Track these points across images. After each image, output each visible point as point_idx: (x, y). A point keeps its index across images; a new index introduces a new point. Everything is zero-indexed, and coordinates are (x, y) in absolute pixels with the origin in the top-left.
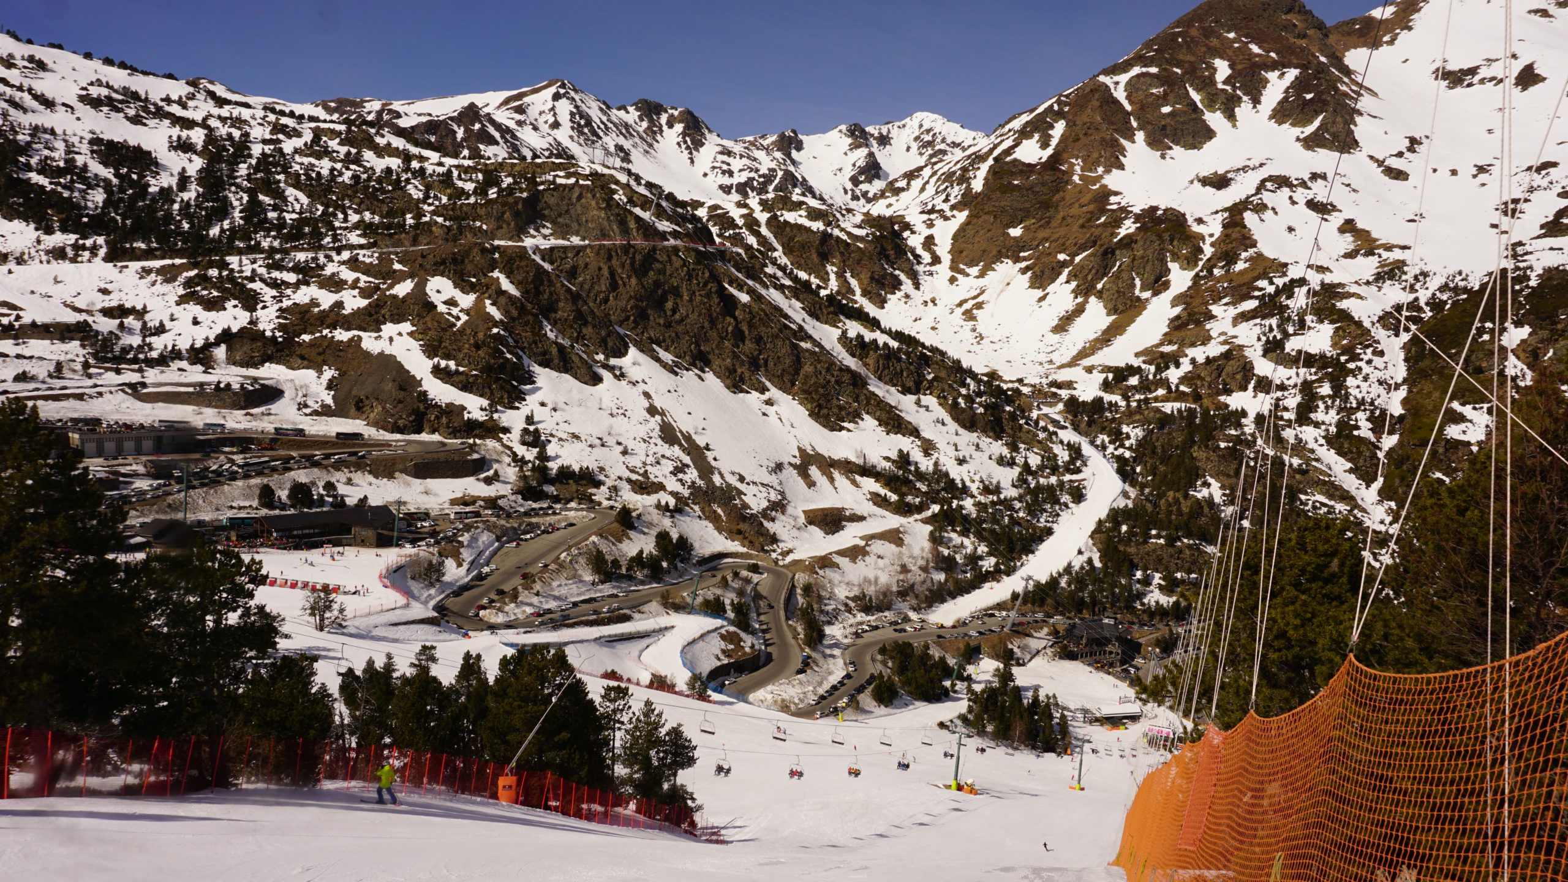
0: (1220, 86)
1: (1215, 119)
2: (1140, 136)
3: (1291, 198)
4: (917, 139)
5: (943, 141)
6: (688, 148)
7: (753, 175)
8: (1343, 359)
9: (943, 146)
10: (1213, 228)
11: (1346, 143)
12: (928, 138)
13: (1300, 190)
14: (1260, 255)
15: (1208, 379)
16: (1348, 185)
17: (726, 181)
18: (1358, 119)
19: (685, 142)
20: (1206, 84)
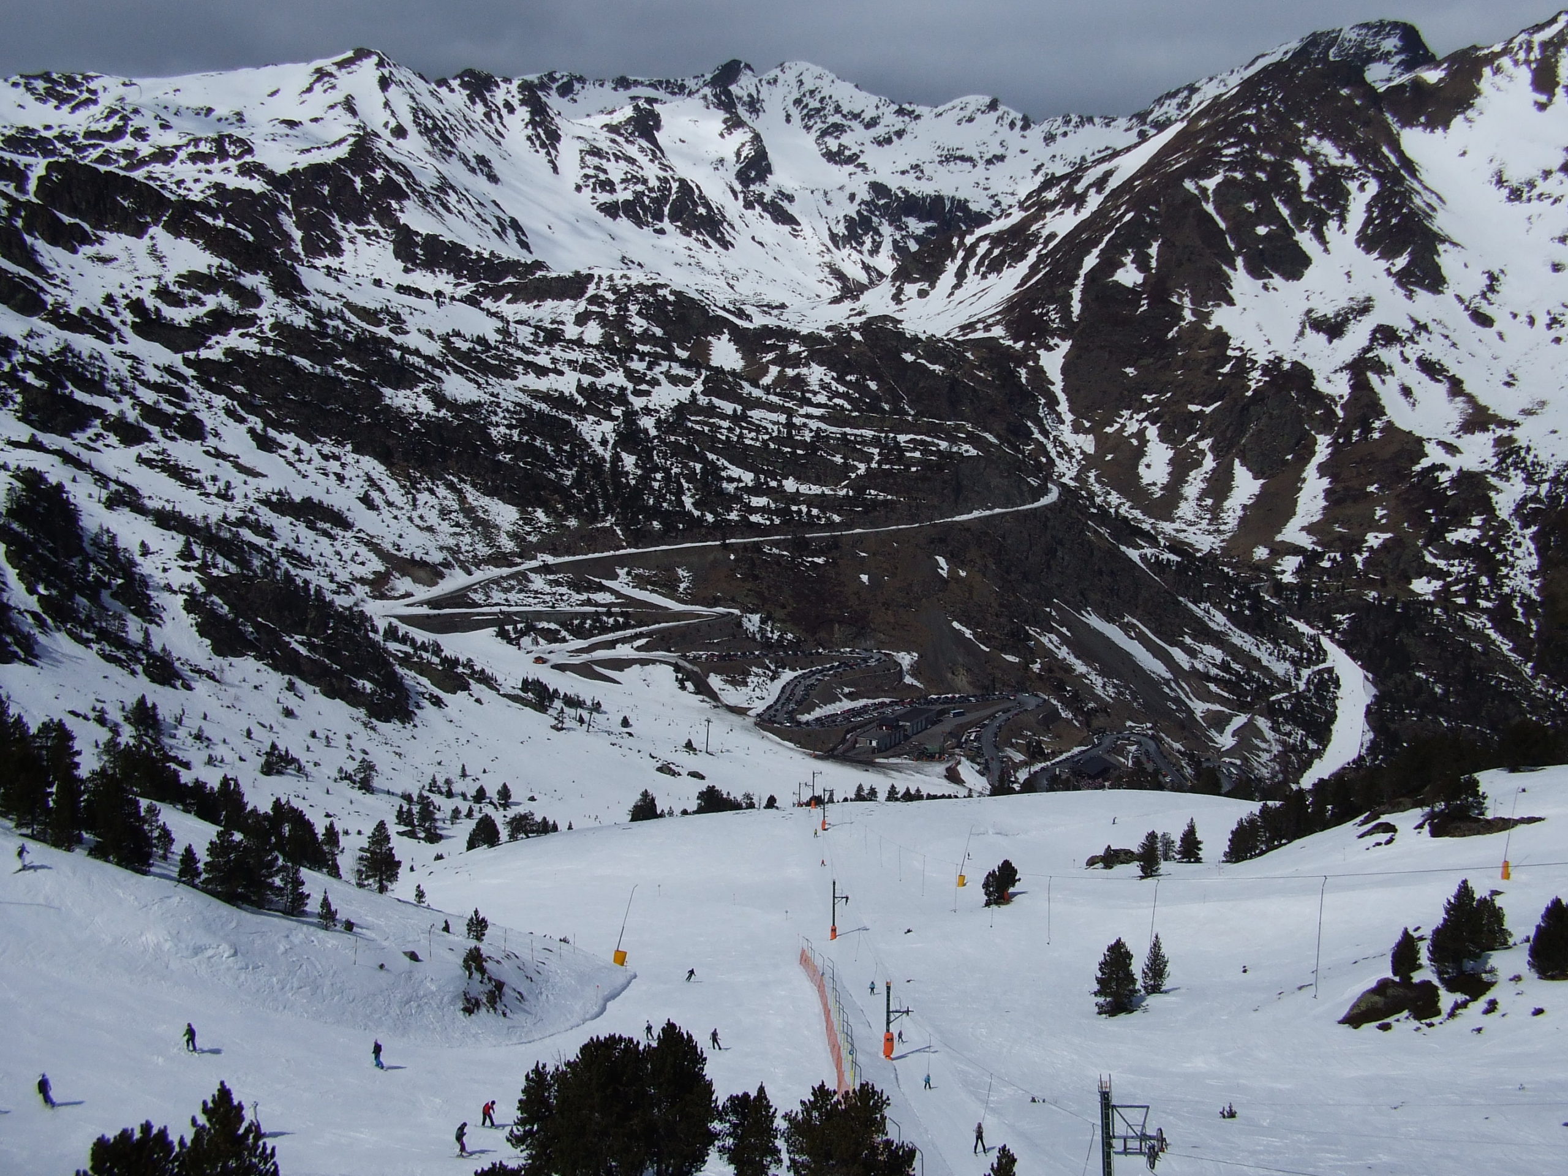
0: (1306, 199)
1: (1305, 239)
2: (1239, 261)
3: (1402, 353)
4: (797, 102)
5: (838, 110)
6: (543, 145)
7: (640, 188)
8: (1492, 549)
9: (837, 119)
10: (1339, 387)
11: (1435, 282)
12: (814, 104)
13: (1410, 345)
14: (1390, 423)
15: (1390, 566)
16: (1447, 337)
17: (604, 197)
18: (1441, 248)
19: (538, 136)
20: (1292, 194)
